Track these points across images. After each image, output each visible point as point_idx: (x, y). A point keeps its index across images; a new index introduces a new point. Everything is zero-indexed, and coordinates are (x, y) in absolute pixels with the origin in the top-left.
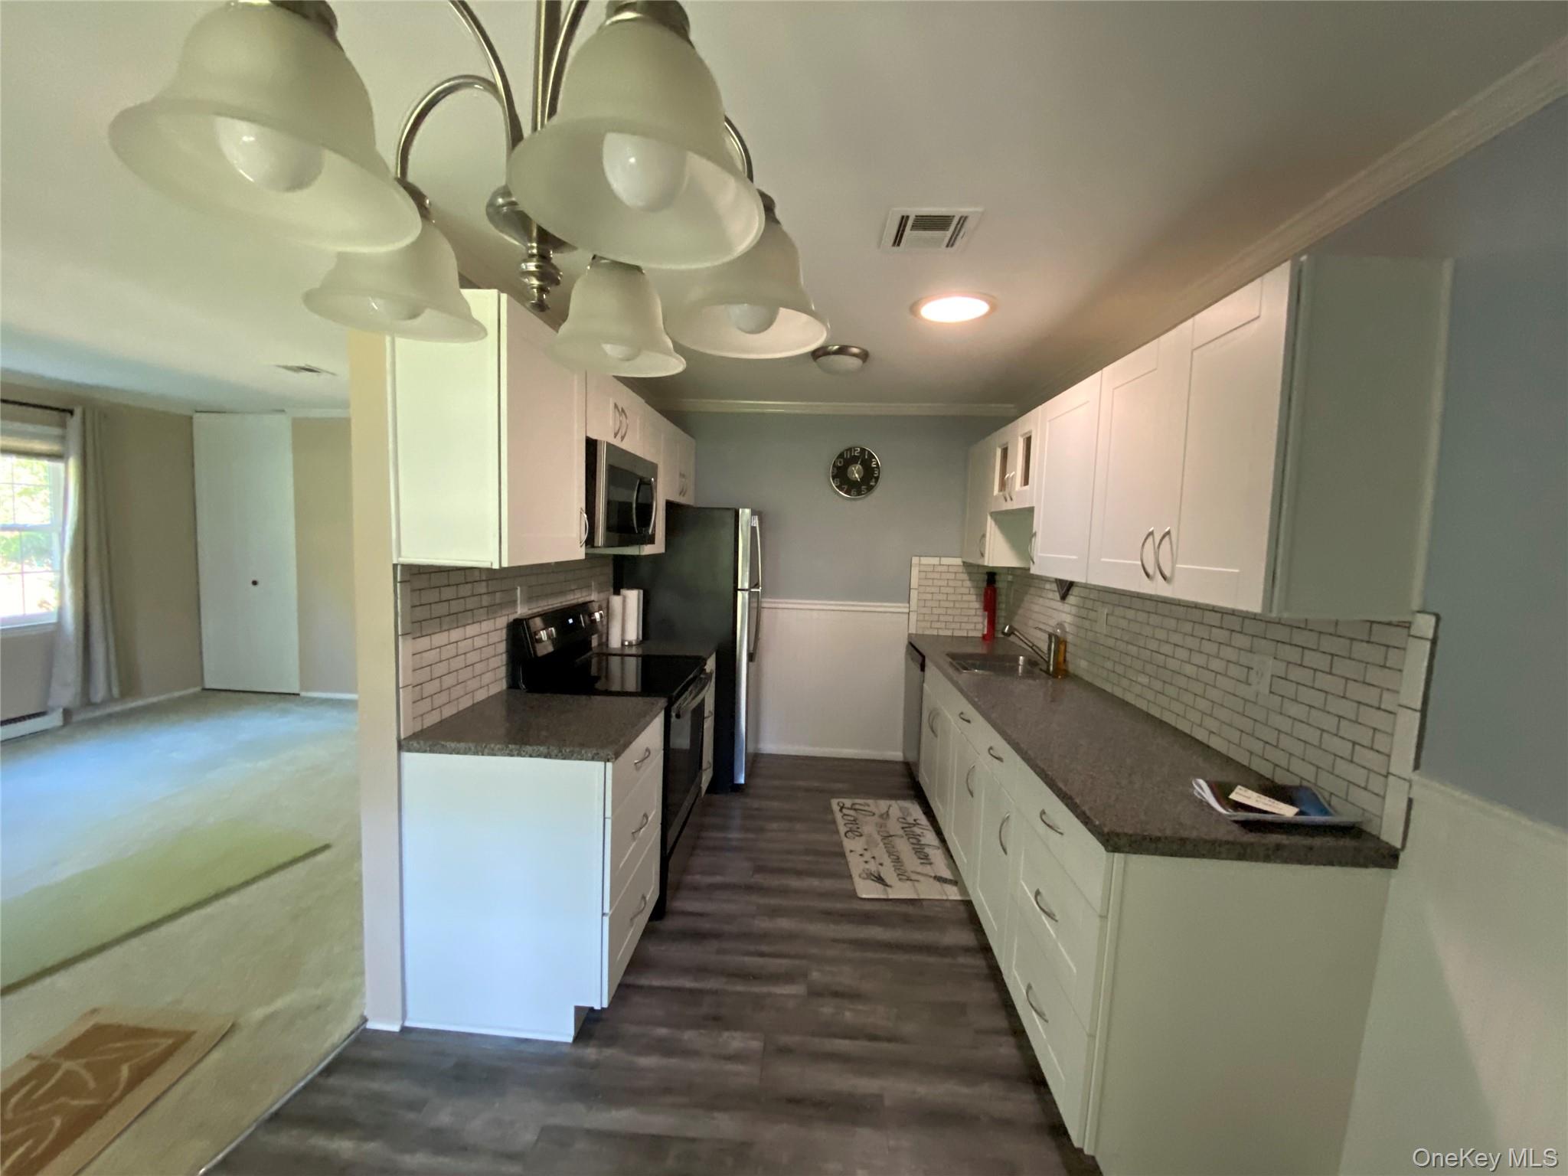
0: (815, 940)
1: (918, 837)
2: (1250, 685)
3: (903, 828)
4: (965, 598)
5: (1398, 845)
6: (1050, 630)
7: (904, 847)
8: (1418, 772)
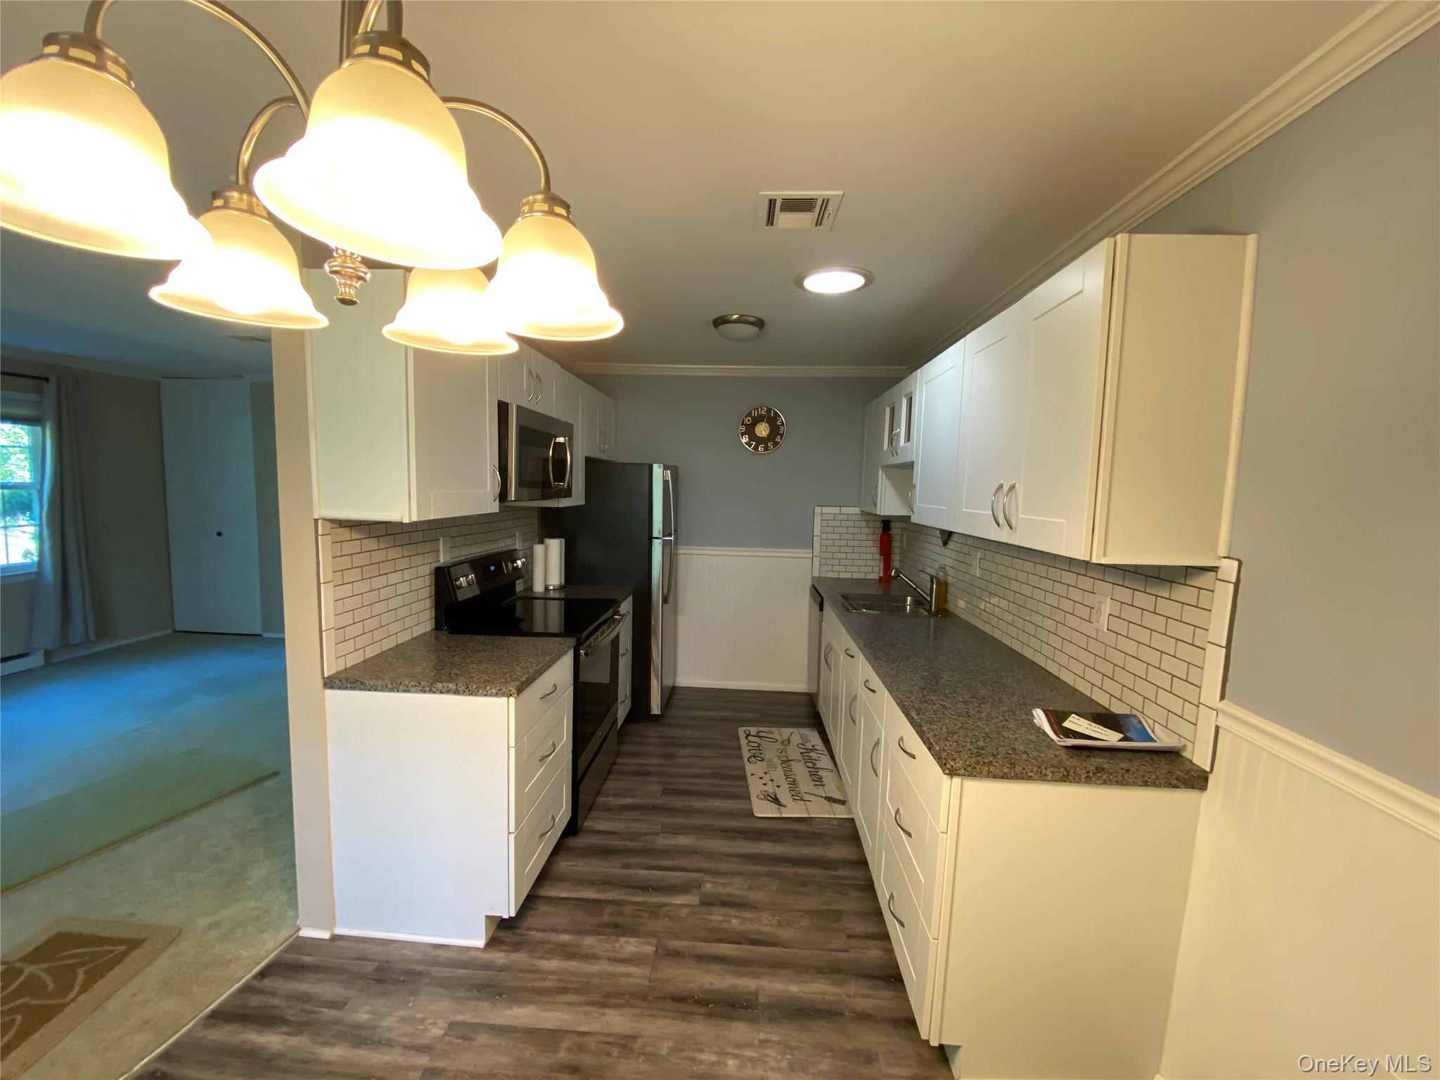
0: (709, 855)
1: (814, 761)
2: (1092, 623)
3: (801, 753)
4: (863, 543)
5: (1208, 769)
6: (933, 572)
7: (800, 771)
8: (1224, 701)
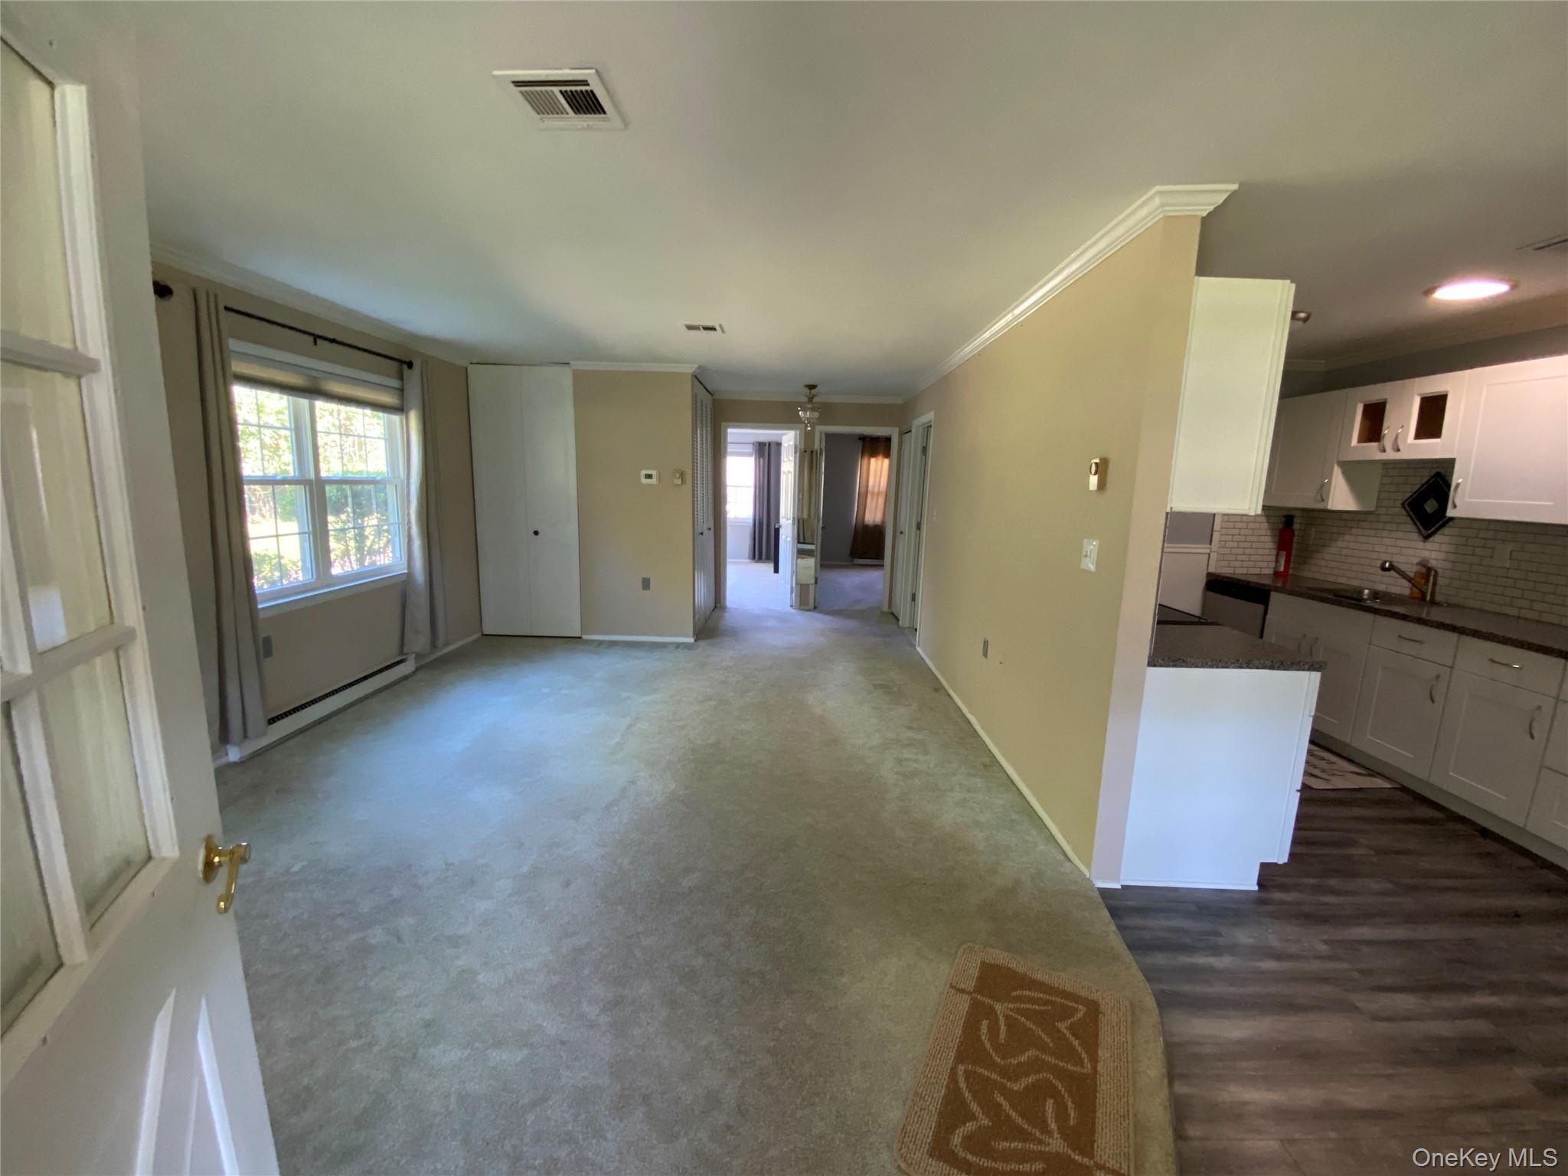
4: (1262, 539)
